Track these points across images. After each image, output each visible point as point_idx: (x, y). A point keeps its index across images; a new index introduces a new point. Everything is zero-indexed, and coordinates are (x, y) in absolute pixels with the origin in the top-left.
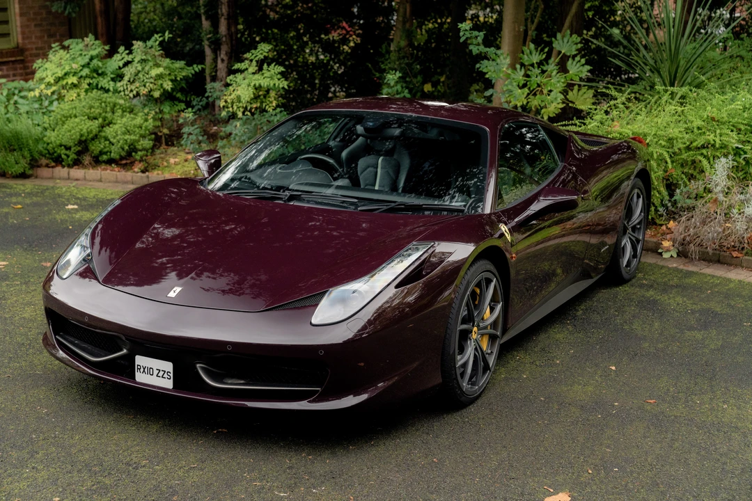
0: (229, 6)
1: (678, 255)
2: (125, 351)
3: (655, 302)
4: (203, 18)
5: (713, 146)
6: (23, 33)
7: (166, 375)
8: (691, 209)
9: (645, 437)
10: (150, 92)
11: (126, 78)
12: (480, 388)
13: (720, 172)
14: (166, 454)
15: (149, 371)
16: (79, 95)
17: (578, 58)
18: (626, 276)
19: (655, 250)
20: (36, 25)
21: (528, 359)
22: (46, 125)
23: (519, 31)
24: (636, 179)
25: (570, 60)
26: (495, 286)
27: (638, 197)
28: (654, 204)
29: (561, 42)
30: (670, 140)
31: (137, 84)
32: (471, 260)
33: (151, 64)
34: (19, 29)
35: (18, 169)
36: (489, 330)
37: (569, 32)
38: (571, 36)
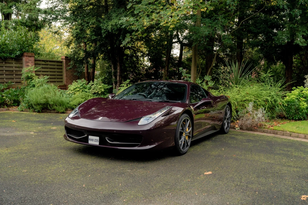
0: (120, 73)
1: (240, 129)
2: (86, 135)
3: (234, 137)
4: (113, 76)
5: (248, 100)
6: (66, 81)
7: (97, 141)
8: (243, 117)
9: (233, 162)
10: (98, 92)
11: (92, 89)
12: (186, 150)
13: (250, 107)
14: (96, 163)
15: (92, 140)
16: (79, 93)
17: (211, 81)
18: (226, 132)
19: (234, 128)
20: (70, 80)
21: (199, 147)
22: (70, 100)
23: (195, 76)
24: (228, 105)
25: (209, 82)
26: (189, 122)
27: (228, 111)
28: (233, 116)
29: (206, 77)
30: (236, 99)
31: (95, 90)
32: (182, 113)
33: (99, 85)
34: (65, 80)
35: (62, 111)
36: (188, 134)
37: (208, 75)
38: (209, 76)
